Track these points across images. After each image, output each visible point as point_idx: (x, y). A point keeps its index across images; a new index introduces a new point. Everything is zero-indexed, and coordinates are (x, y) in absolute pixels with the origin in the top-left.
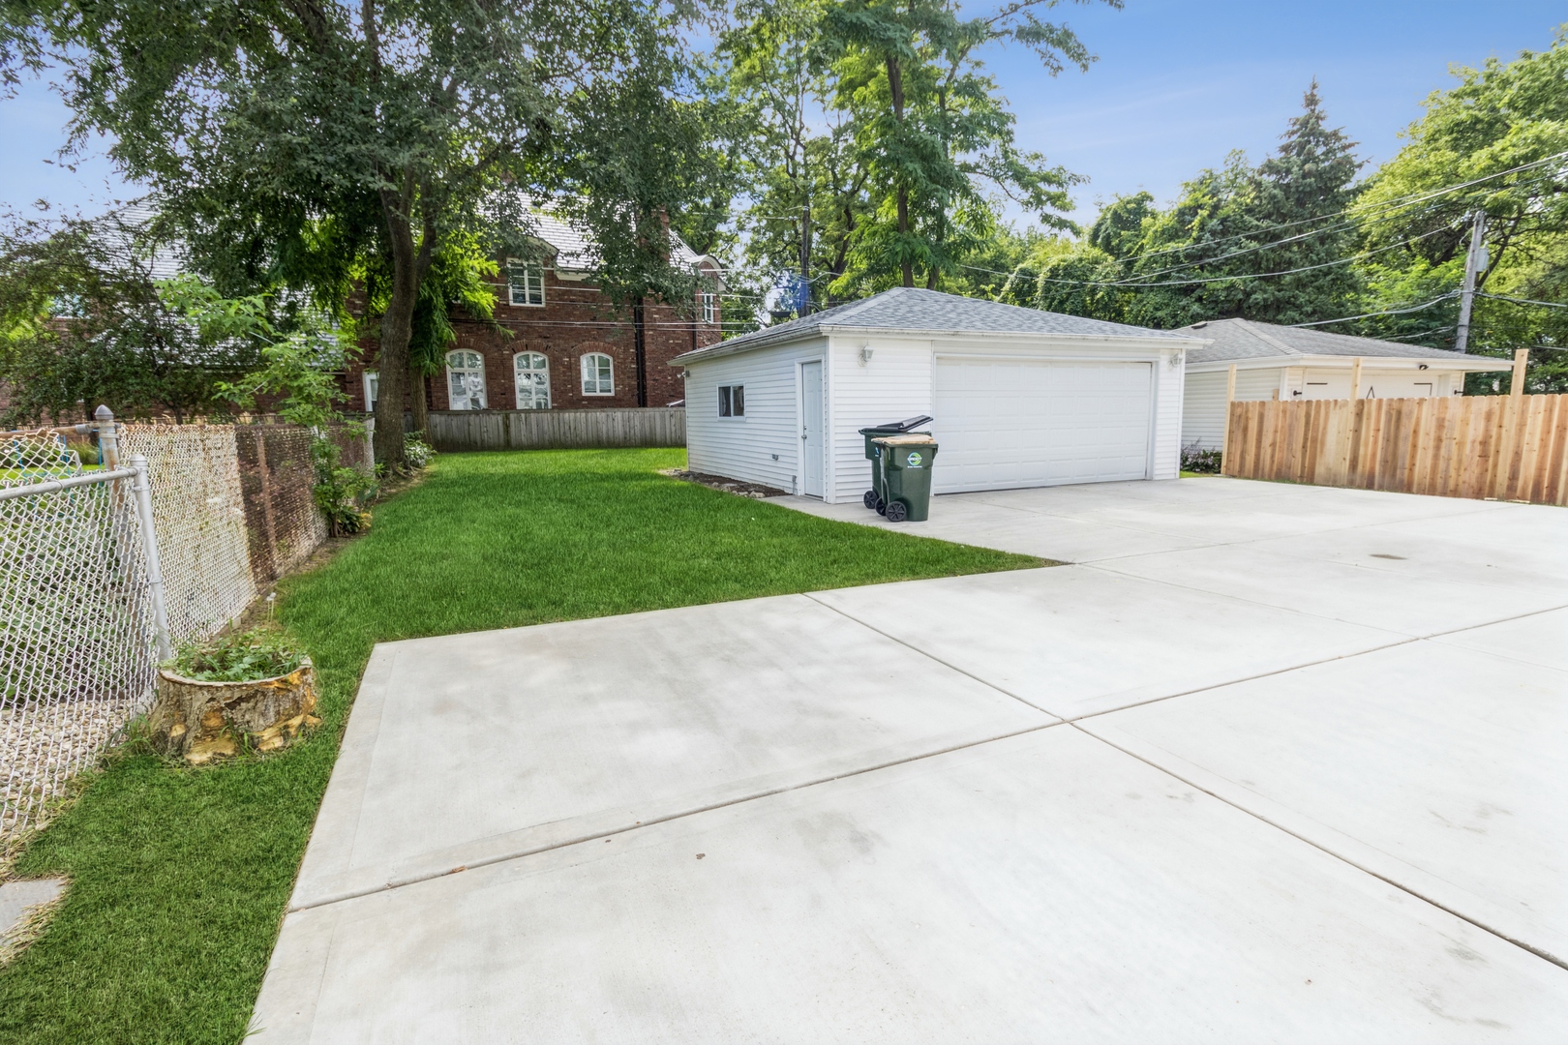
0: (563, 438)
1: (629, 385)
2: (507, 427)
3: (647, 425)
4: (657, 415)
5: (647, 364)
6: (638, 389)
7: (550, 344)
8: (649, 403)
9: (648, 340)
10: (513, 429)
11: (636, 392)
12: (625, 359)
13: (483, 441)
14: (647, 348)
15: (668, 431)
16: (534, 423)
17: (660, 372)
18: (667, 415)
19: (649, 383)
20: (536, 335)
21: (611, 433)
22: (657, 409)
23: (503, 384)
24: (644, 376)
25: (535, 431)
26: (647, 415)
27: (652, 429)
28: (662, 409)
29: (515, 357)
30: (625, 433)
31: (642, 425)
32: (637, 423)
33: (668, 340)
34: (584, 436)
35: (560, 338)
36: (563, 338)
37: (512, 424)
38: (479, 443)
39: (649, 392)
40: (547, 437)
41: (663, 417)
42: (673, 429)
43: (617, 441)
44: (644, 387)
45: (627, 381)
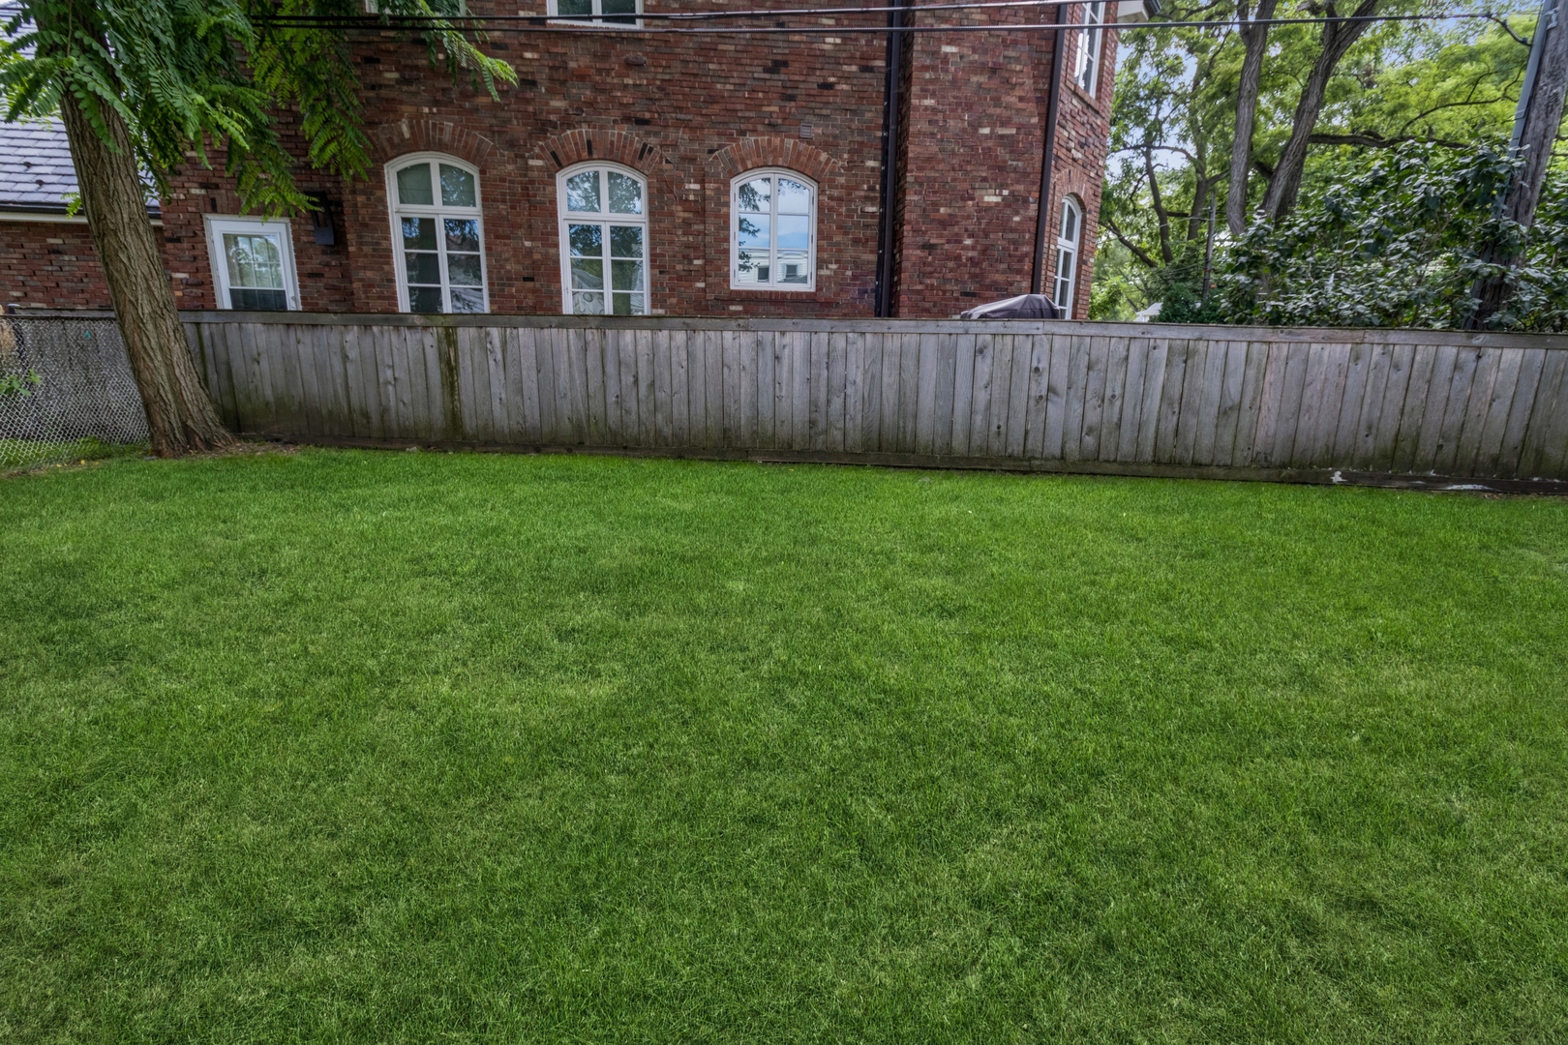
0: (613, 413)
1: (856, 264)
2: (450, 369)
3: (889, 379)
4: (930, 345)
5: (911, 197)
6: (879, 274)
7: (652, 141)
8: (904, 310)
9: (917, 125)
10: (465, 378)
11: (872, 282)
12: (849, 189)
13: (384, 411)
14: (913, 151)
15: (961, 405)
16: (528, 362)
17: (944, 224)
18: (965, 344)
19: (911, 254)
20: (616, 114)
21: (765, 403)
22: (930, 326)
23: (529, 252)
24: (897, 238)
25: (530, 384)
26: (893, 343)
27: (907, 406)
28: (946, 326)
29: (561, 178)
30: (813, 404)
31: (874, 380)
32: (856, 374)
33: (975, 126)
34: (680, 411)
35: (680, 124)
36: (687, 125)
37: (465, 363)
38: (375, 419)
39: (908, 281)
40: (566, 409)
41: (948, 356)
42: (982, 397)
43: (783, 432)
44: (895, 269)
45: (849, 253)
